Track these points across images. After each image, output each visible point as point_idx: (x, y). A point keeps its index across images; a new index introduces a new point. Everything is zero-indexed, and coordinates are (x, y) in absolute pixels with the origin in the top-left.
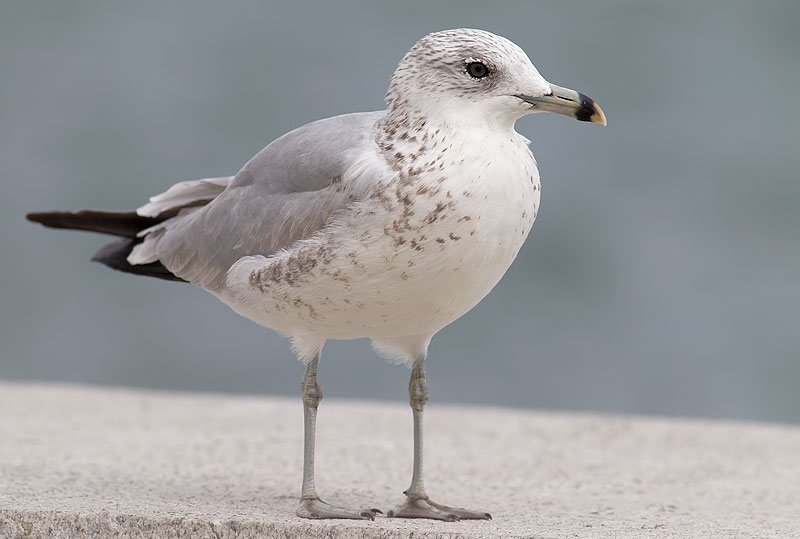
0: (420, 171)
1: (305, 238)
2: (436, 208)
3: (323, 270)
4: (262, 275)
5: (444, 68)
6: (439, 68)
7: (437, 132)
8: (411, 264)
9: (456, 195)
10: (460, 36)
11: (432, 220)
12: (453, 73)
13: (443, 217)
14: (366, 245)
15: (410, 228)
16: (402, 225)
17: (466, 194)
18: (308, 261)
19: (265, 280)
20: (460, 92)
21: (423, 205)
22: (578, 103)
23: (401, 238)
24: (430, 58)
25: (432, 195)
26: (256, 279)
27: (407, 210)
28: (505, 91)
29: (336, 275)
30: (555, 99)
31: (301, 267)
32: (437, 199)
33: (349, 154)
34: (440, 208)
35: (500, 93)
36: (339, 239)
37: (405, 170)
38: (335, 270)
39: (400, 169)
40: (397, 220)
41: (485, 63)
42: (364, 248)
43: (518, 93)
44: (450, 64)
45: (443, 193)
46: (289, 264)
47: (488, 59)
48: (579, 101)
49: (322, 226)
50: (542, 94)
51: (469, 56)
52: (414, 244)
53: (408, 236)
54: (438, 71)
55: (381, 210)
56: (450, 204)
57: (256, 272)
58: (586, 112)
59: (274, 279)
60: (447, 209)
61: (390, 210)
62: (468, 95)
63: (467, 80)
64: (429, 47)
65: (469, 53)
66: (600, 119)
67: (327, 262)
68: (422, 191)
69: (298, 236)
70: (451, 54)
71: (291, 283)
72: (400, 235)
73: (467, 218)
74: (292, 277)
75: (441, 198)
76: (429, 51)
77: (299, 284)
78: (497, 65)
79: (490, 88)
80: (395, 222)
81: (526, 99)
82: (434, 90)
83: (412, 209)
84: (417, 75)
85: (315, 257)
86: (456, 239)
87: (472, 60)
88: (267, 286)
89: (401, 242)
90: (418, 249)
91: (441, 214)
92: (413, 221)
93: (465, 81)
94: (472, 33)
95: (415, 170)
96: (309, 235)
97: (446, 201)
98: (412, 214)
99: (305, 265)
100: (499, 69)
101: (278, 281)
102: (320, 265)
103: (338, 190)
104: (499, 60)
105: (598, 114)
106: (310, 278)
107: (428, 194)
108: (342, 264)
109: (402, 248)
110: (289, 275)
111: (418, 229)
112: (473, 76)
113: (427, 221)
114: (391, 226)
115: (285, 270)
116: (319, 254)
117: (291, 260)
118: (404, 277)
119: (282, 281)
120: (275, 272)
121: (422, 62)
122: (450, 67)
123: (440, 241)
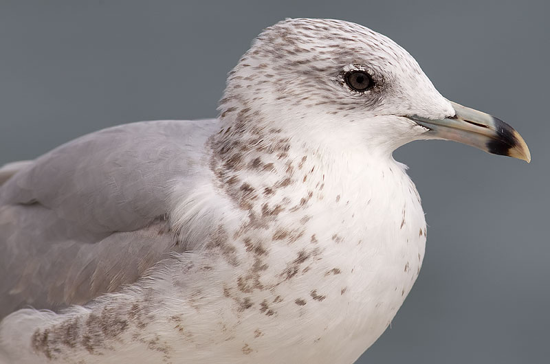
0: (278, 209)
1: (113, 292)
2: (296, 257)
3: (135, 336)
4: (51, 337)
5: (313, 74)
6: (305, 73)
7: (304, 159)
8: (258, 334)
9: (324, 240)
10: (334, 31)
11: (291, 273)
12: (324, 82)
13: (306, 270)
14: (197, 308)
15: (261, 287)
16: (251, 283)
17: (336, 238)
18: (116, 322)
19: (54, 342)
20: (334, 108)
21: (280, 255)
22: (492, 129)
23: (247, 301)
24: (293, 58)
25: (293, 240)
26: (42, 341)
27: (258, 262)
28: (393, 109)
29: (153, 343)
30: (461, 123)
31: (105, 329)
32: (299, 245)
33: (178, 186)
34: (302, 258)
35: (385, 111)
36: (161, 297)
37: (257, 208)
38: (151, 337)
39: (250, 207)
40: (244, 275)
41: (370, 72)
42: (194, 311)
43: (410, 113)
44: (322, 70)
45: (307, 238)
46: (89, 323)
47: (375, 68)
48: (494, 127)
49: (136, 278)
50: (443, 116)
51: (348, 63)
52: (264, 306)
53: (257, 297)
54: (303, 77)
55: (222, 264)
56: (315, 252)
57: (42, 331)
58: (502, 143)
59: (67, 343)
60: (312, 258)
61: (234, 263)
62: (344, 112)
63: (345, 93)
64: (291, 42)
65: (349, 57)
66: (522, 154)
67: (142, 326)
68: (280, 236)
69: (102, 288)
70: (324, 56)
71: (90, 349)
72: (247, 295)
73: (336, 271)
74: (92, 342)
75: (304, 244)
76: (292, 48)
77: (101, 350)
78: (386, 75)
79: (373, 104)
80: (240, 279)
81: (419, 120)
82: (298, 103)
83: (265, 260)
84: (273, 80)
85: (125, 318)
86: (321, 298)
87: (352, 67)
88: (57, 350)
89: (247, 305)
90: (270, 313)
91: (303, 265)
92: (266, 278)
93: (342, 94)
94: (348, 28)
95: (271, 207)
96: (118, 289)
97: (310, 247)
98: (265, 268)
99: (111, 326)
100: (387, 81)
101: (72, 346)
102: (133, 328)
103: (161, 232)
104: (388, 68)
105: (520, 146)
106: (117, 345)
107: (287, 239)
108: (162, 329)
109: (248, 313)
110: (87, 338)
111: (272, 288)
112: (352, 88)
113: (285, 275)
114: (235, 284)
115: (83, 332)
116: (132, 314)
117: (92, 318)
118: (247, 350)
119: (78, 345)
120: (69, 334)
121: (282, 62)
122: (321, 74)
123: (301, 302)
